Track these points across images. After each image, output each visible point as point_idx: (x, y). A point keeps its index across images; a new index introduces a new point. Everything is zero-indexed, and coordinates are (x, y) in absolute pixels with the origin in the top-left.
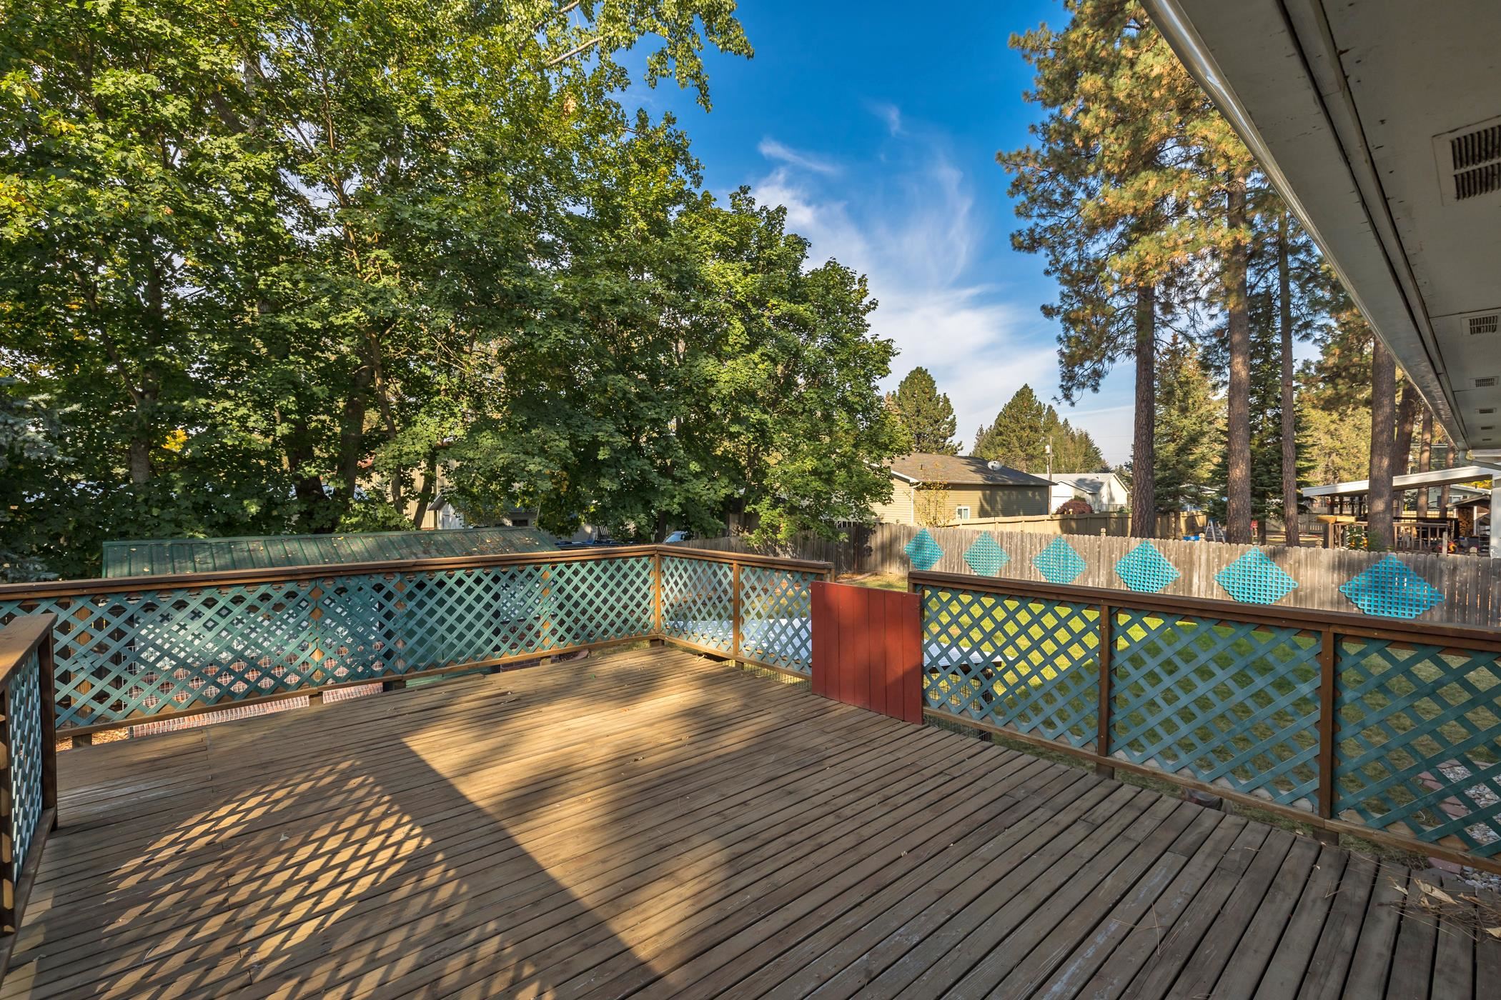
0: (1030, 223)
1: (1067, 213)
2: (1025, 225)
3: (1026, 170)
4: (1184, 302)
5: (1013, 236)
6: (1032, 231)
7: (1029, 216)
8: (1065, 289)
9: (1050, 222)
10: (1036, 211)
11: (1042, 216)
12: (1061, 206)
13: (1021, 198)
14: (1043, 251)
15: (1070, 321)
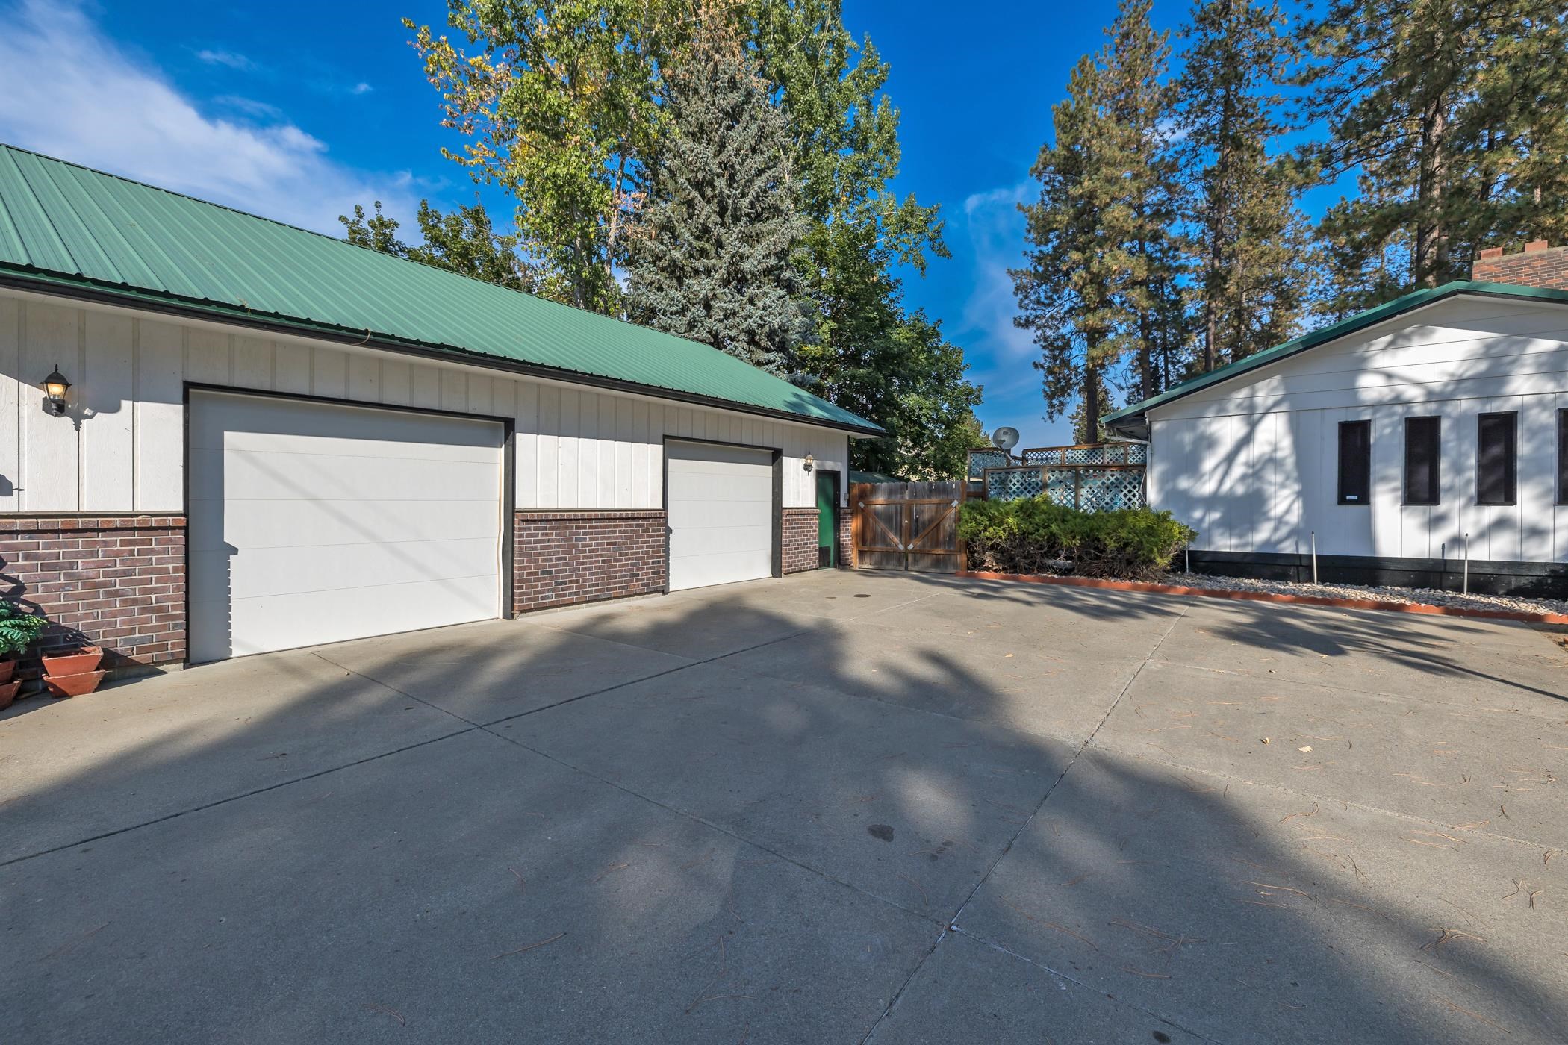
0: (1027, 312)
3: (1025, 280)
6: (1027, 317)
7: (1027, 309)
8: (1046, 353)
10: (1030, 306)
11: (1035, 309)
13: (1020, 297)
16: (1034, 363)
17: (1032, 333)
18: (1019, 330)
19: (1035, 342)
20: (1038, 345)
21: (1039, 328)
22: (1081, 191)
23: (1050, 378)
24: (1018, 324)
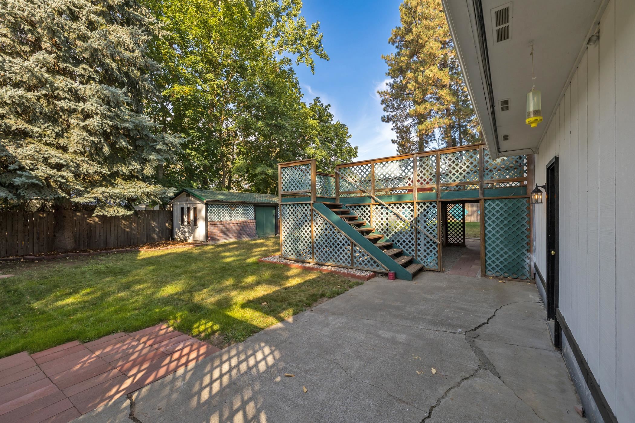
0: (388, 114)
1: (399, 112)
2: (386, 114)
3: (386, 97)
4: (431, 140)
5: (382, 117)
6: (388, 116)
7: (388, 112)
8: (398, 135)
9: (394, 113)
10: (389, 110)
11: (392, 112)
12: (397, 109)
13: (384, 106)
14: (391, 123)
15: (400, 145)
16: (392, 140)
17: (391, 125)
18: (385, 123)
19: (392, 129)
20: (394, 131)
21: (394, 122)
22: (412, 37)
23: (400, 148)
24: (383, 120)
